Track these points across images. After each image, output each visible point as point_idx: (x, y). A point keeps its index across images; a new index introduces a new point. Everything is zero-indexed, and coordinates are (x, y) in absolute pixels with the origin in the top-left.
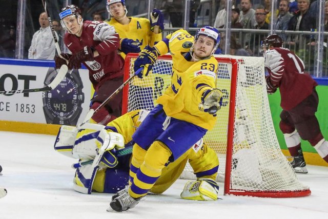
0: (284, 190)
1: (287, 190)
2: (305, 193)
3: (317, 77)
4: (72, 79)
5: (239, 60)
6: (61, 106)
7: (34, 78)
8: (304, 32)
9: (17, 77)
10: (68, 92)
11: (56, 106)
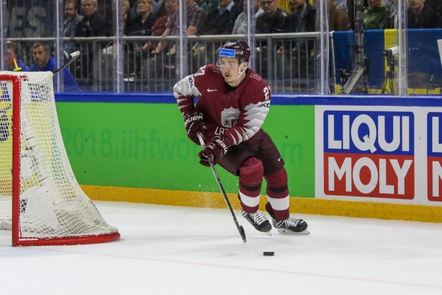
0: (86, 234)
1: (91, 234)
2: (113, 237)
3: (118, 92)
5: (21, 77)
8: (98, 38)
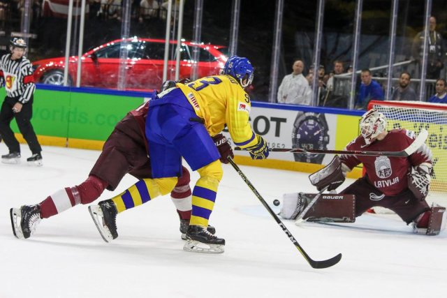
4: (319, 123)
6: (308, 147)
7: (284, 120)
9: (269, 119)
10: (315, 134)
11: (304, 146)
